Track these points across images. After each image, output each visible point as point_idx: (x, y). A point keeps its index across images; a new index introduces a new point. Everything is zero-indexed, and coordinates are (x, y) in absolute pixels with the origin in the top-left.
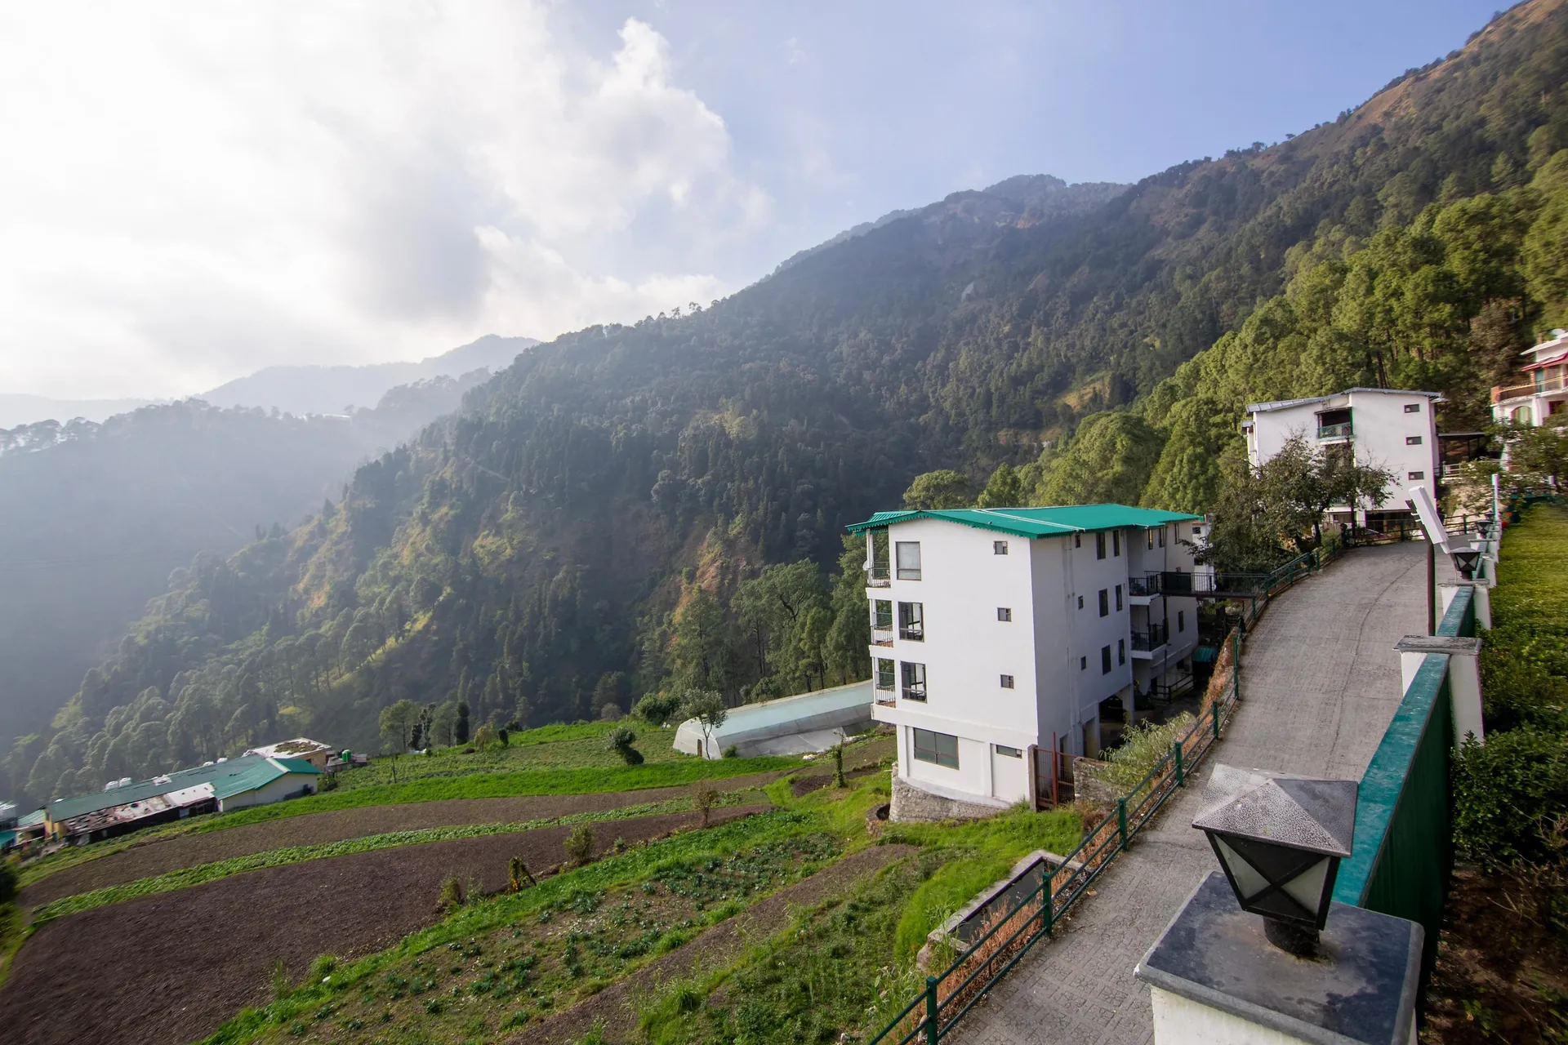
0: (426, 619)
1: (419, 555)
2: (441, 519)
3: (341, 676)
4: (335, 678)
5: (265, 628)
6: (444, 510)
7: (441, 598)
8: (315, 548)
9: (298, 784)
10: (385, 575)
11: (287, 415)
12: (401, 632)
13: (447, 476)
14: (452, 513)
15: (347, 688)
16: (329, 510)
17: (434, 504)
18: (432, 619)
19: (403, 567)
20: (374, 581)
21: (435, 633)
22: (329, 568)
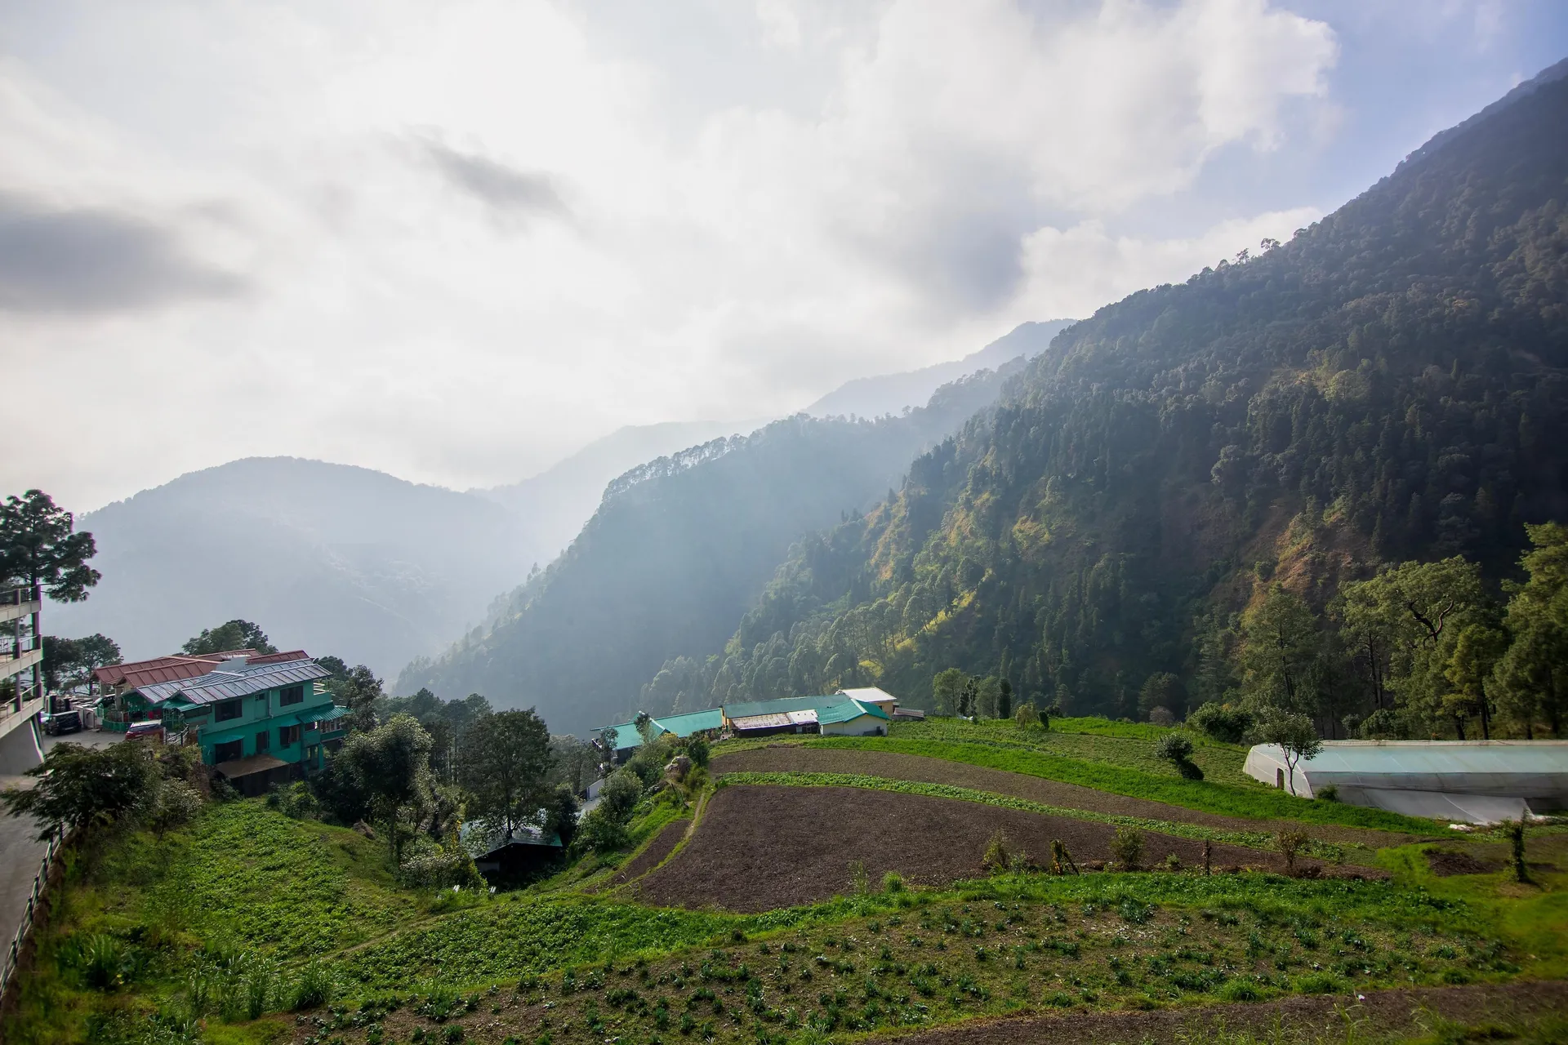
0: (971, 598)
1: (964, 538)
2: (983, 504)
3: (903, 640)
4: (899, 642)
5: (849, 594)
6: (985, 496)
7: (984, 579)
8: (883, 530)
9: (872, 724)
10: (936, 556)
11: (861, 419)
12: (950, 608)
13: (988, 464)
14: (992, 498)
15: (907, 652)
16: (893, 499)
17: (977, 492)
18: (976, 598)
19: (951, 548)
20: (927, 560)
21: (979, 611)
22: (893, 546)
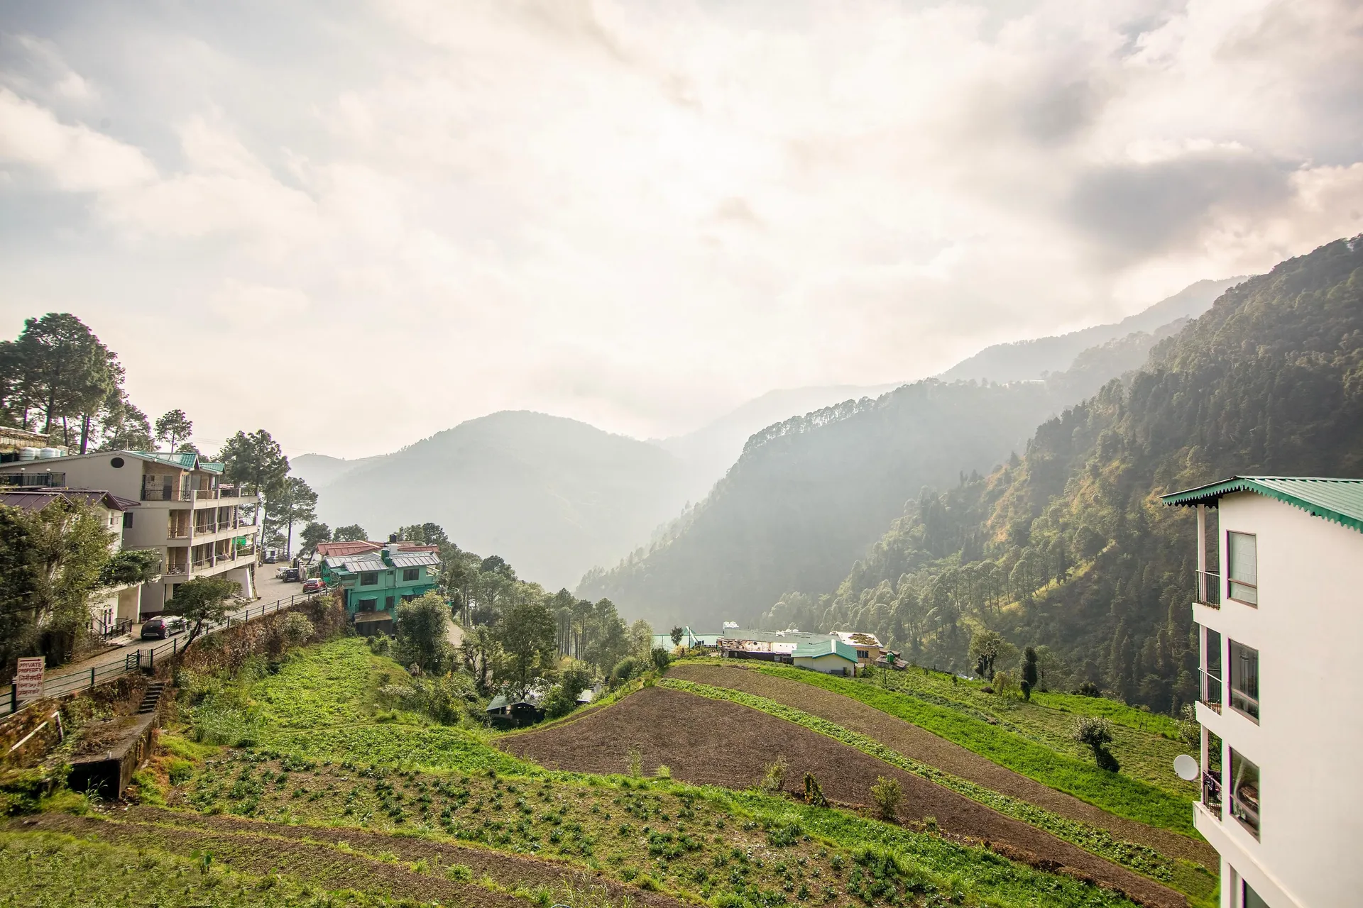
0: (1088, 567)
1: (1087, 507)
2: (1111, 472)
3: (1010, 603)
4: (1006, 604)
5: (960, 552)
6: (1115, 464)
7: (1105, 550)
8: (1002, 492)
10: (1056, 522)
11: (993, 384)
12: (1062, 576)
13: (1121, 431)
14: (1123, 466)
15: (1012, 613)
16: (1015, 461)
17: (1106, 458)
18: (1093, 569)
19: (1072, 515)
20: (1045, 525)
21: (1096, 582)
22: (1011, 509)
